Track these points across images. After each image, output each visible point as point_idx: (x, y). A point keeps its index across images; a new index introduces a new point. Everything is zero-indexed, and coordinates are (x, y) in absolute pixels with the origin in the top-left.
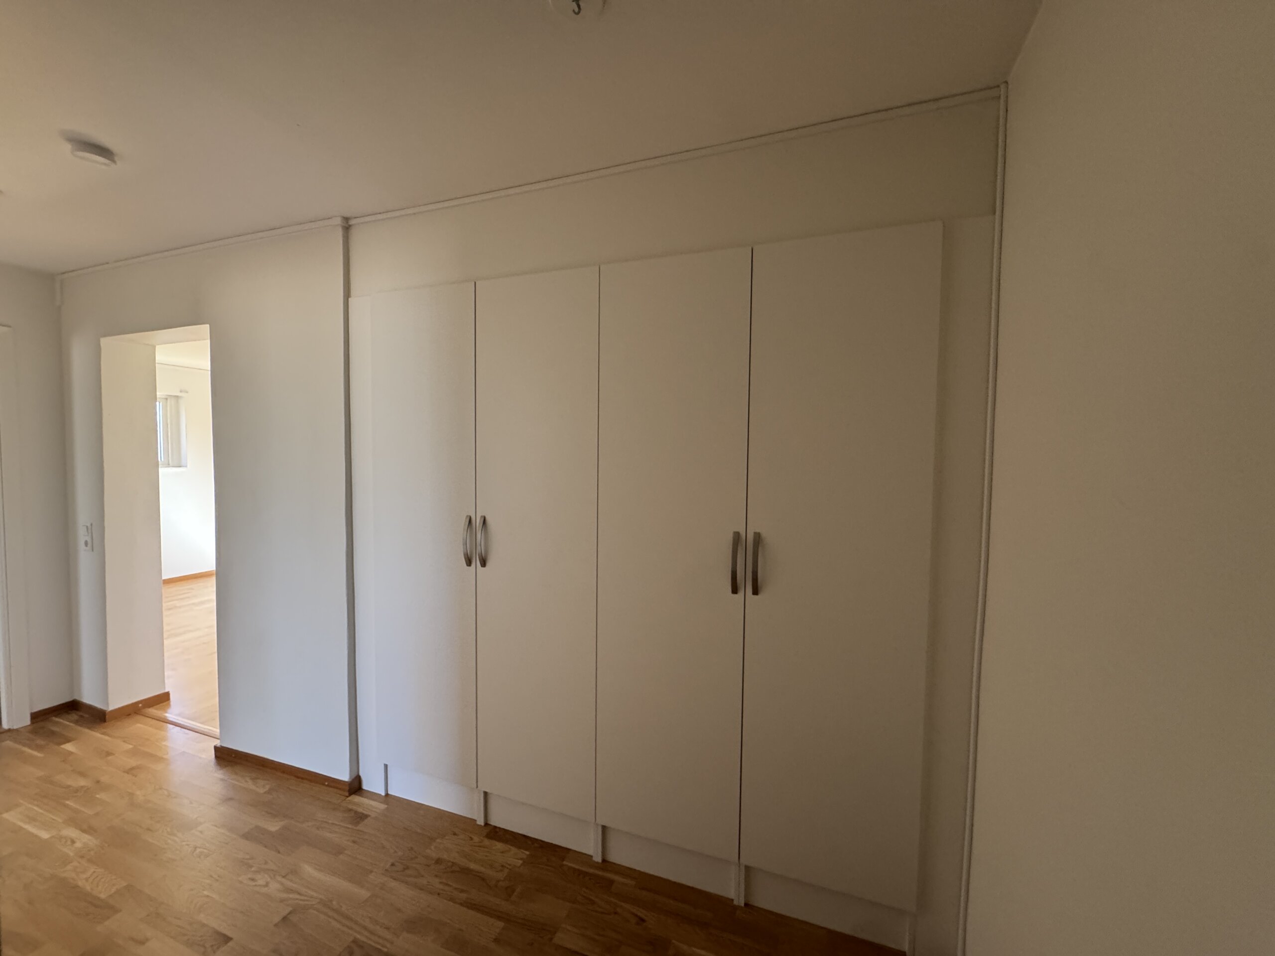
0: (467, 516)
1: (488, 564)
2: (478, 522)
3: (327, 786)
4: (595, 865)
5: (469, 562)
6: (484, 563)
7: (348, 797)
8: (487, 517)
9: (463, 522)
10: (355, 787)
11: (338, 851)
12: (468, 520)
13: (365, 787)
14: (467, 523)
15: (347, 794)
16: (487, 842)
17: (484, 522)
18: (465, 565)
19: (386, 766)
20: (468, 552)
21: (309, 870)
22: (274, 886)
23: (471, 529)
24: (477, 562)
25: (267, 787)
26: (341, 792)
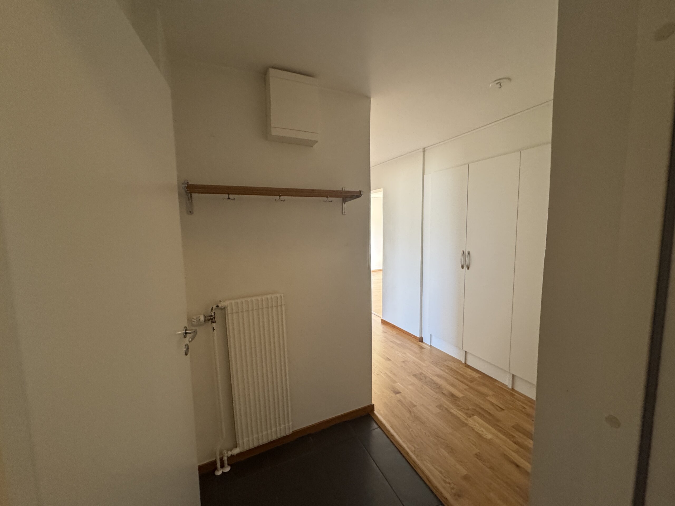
0: (463, 251)
1: (469, 269)
2: (466, 253)
3: (413, 337)
4: (509, 389)
5: (463, 268)
6: (468, 268)
7: (418, 342)
8: (470, 252)
9: (461, 253)
10: (421, 340)
11: (416, 353)
12: (463, 252)
13: (424, 341)
14: (462, 253)
15: (419, 341)
16: (465, 368)
17: (469, 253)
18: (461, 268)
19: (431, 335)
20: (463, 263)
21: (408, 354)
22: (400, 354)
23: (464, 256)
24: (465, 268)
25: (396, 333)
26: (417, 340)
